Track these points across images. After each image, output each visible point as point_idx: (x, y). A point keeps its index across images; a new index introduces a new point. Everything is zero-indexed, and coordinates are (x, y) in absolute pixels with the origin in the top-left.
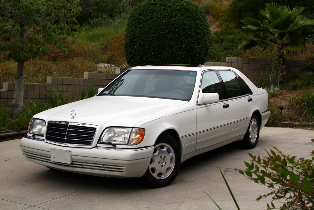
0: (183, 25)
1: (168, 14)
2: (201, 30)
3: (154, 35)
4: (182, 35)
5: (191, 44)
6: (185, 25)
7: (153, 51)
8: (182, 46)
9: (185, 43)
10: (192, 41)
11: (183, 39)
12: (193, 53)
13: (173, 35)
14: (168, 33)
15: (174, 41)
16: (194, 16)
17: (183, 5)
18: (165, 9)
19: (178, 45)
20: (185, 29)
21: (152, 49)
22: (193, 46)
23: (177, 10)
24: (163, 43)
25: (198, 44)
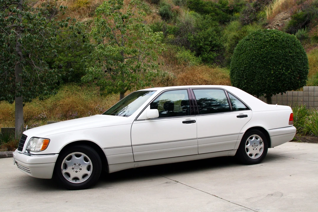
0: (271, 54)
1: (258, 46)
2: (291, 57)
3: (245, 65)
4: (271, 63)
5: (279, 70)
6: (273, 54)
7: (246, 79)
8: (271, 72)
9: (274, 69)
10: (280, 68)
11: (272, 67)
12: (282, 78)
13: (261, 64)
14: (257, 62)
15: (263, 69)
16: (283, 45)
17: (273, 37)
18: (256, 43)
19: (267, 72)
20: (273, 57)
21: (245, 77)
22: (281, 72)
23: (267, 41)
24: (254, 71)
25: (287, 69)
